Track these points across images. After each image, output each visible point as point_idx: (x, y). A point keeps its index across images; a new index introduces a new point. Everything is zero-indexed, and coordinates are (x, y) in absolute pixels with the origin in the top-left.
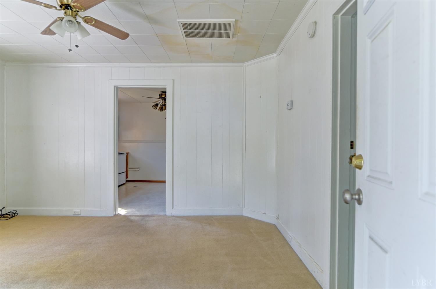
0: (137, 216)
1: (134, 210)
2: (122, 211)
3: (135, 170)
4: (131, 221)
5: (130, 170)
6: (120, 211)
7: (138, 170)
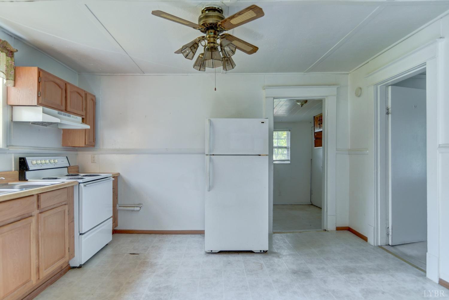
7: (138, 209)
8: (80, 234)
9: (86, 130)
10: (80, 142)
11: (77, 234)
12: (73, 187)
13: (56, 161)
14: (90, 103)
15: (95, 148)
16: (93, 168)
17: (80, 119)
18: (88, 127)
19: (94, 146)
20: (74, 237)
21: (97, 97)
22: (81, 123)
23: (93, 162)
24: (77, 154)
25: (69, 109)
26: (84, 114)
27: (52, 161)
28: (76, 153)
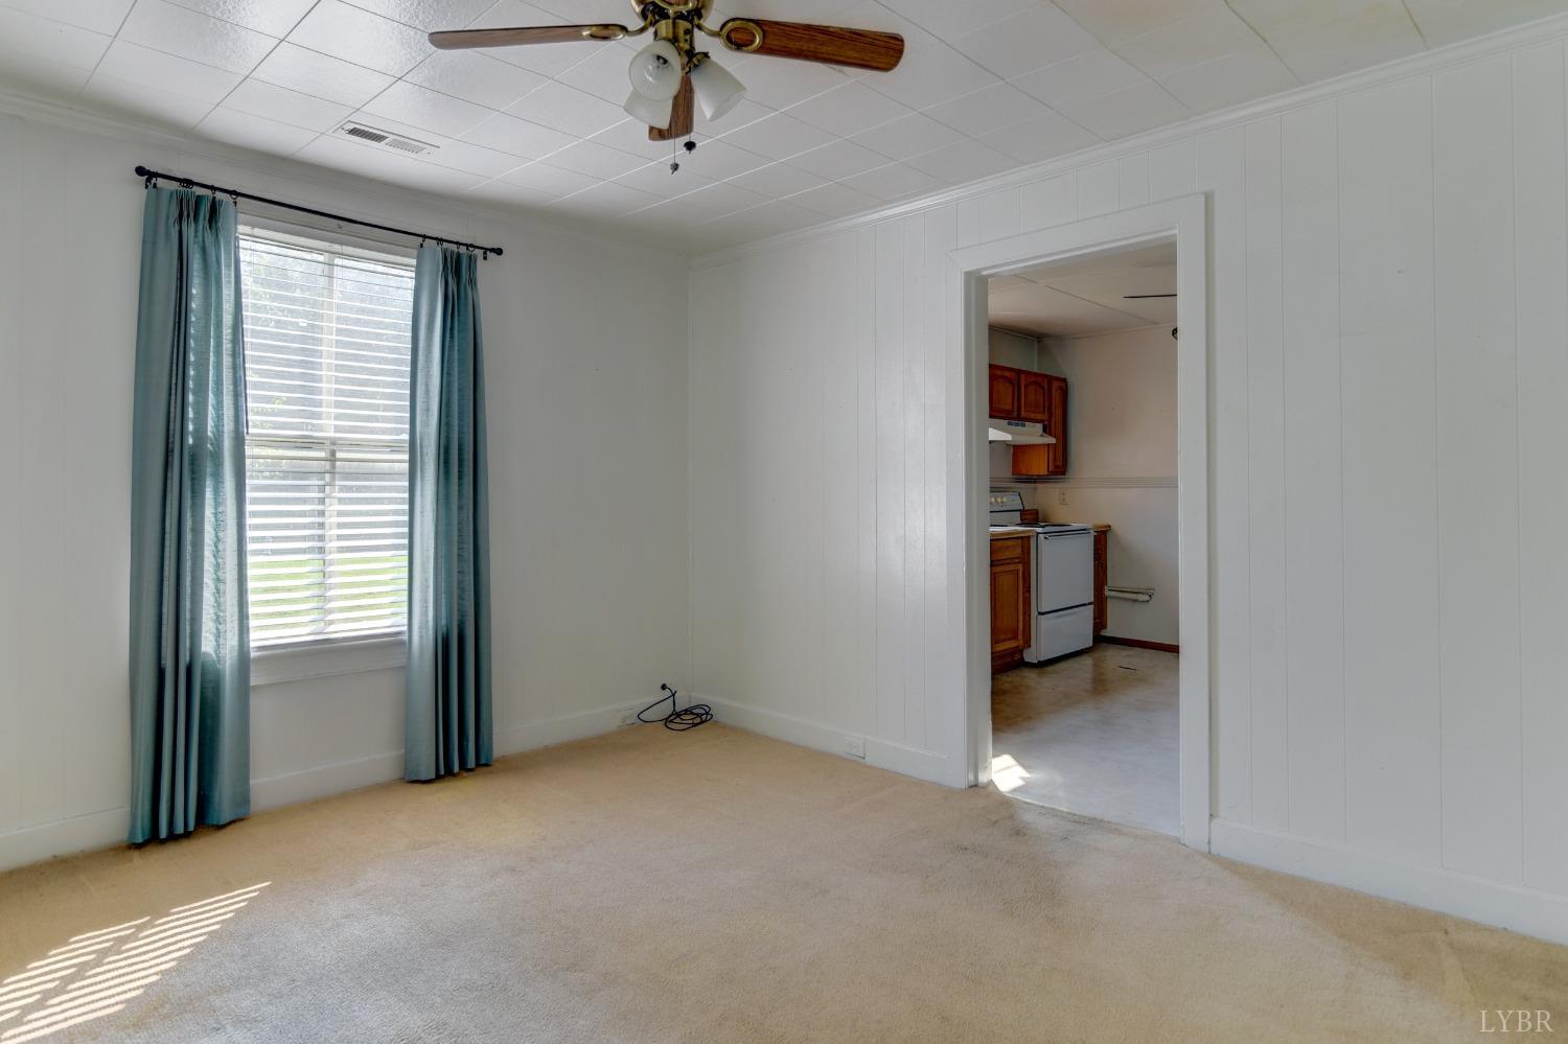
0: (1053, 813)
1: (1058, 778)
2: (1006, 773)
3: (1135, 601)
4: (1019, 832)
5: (1111, 597)
6: (999, 771)
7: (1146, 598)
8: (1040, 614)
9: (1049, 445)
10: (1040, 466)
11: (1034, 613)
12: (1029, 537)
13: (1005, 500)
14: (1056, 395)
15: (1067, 476)
16: (1060, 514)
17: (1039, 426)
18: (1053, 440)
19: (1064, 473)
20: (1030, 616)
21: (1070, 380)
22: (1042, 436)
23: (1063, 502)
24: (1035, 489)
25: (1023, 414)
26: (1045, 417)
27: (999, 500)
28: (1032, 485)
